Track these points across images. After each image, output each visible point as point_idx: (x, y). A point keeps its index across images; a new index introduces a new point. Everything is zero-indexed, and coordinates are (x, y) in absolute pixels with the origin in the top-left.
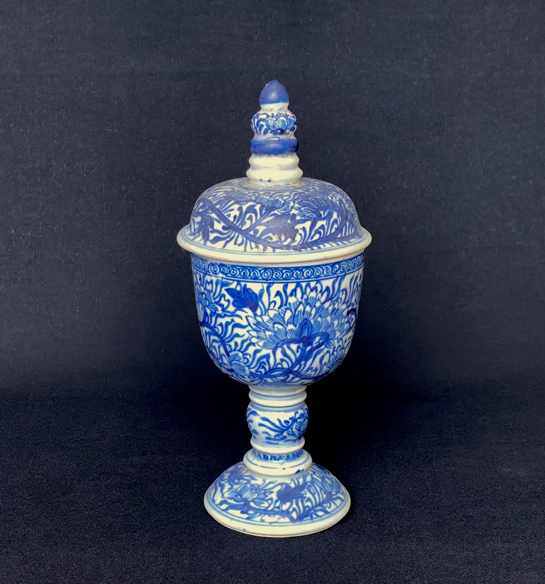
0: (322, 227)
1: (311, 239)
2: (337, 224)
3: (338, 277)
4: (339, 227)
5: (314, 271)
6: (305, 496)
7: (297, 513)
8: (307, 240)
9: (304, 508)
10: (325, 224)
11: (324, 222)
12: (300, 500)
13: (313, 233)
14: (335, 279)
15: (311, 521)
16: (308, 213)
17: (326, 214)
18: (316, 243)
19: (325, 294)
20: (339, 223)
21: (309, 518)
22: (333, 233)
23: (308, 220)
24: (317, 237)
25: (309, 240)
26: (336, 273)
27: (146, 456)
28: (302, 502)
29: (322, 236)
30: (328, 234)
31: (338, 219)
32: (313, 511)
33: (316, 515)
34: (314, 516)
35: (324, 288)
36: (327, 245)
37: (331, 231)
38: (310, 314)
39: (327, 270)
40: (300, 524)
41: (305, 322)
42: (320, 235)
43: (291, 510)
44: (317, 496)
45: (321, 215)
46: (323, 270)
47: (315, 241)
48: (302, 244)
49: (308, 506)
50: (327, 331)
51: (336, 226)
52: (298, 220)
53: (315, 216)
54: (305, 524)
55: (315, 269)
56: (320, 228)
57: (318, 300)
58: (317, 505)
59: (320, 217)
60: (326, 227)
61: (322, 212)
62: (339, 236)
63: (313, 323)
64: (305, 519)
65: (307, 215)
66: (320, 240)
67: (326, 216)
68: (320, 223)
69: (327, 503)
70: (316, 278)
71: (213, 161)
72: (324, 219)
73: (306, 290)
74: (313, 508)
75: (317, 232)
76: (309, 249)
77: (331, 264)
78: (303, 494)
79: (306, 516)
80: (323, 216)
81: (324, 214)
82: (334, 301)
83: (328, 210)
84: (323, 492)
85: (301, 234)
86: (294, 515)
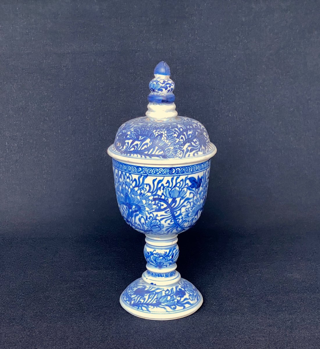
0: (137, 145)
1: (130, 149)
2: (147, 146)
3: (141, 175)
4: (147, 147)
5: (127, 167)
6: (145, 296)
7: (134, 302)
8: (128, 149)
9: (139, 301)
10: (139, 144)
11: (139, 143)
12: (141, 297)
13: (131, 147)
14: (140, 176)
15: (137, 309)
16: (134, 135)
17: (142, 139)
18: (131, 152)
19: (134, 183)
20: (148, 146)
21: (137, 307)
22: (142, 150)
23: (131, 139)
24: (133, 149)
25: (128, 150)
26: (140, 172)
27: (88, 270)
28: (141, 298)
29: (135, 150)
30: (139, 150)
31: (149, 143)
32: (141, 305)
33: (141, 308)
34: (140, 308)
35: (133, 179)
36: (135, 155)
37: (141, 148)
38: (128, 191)
39: (134, 169)
40: (132, 308)
41: (126, 194)
42: (135, 149)
43: (133, 299)
44: (150, 300)
45: (139, 138)
46: (132, 168)
47: (131, 151)
48: (125, 151)
49: (141, 302)
50: (139, 204)
51: (146, 146)
52: (128, 138)
53: (135, 138)
54: (134, 309)
55: (128, 166)
56: (135, 145)
57: (131, 184)
58: (146, 304)
59: (138, 139)
60: (139, 145)
61: (140, 137)
62: (146, 153)
63: (130, 197)
64: (135, 307)
65: (132, 136)
66: (134, 151)
67: (142, 140)
68: (136, 142)
69: (152, 306)
70: (129, 172)
71: (121, 102)
72: (140, 141)
73: (125, 177)
74: (143, 304)
75: (133, 147)
76: (126, 154)
77: (136, 166)
78: (145, 295)
79: (136, 306)
80: (140, 139)
81: (141, 138)
82: (141, 188)
83: (145, 137)
84: (156, 300)
85: (126, 146)
86: (133, 302)
